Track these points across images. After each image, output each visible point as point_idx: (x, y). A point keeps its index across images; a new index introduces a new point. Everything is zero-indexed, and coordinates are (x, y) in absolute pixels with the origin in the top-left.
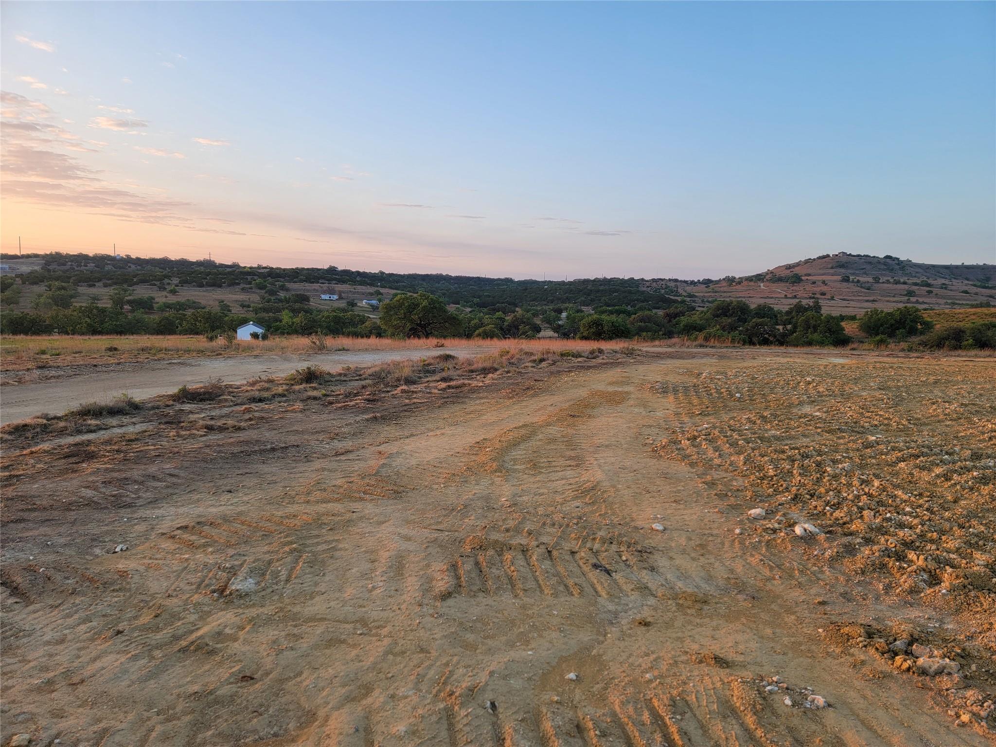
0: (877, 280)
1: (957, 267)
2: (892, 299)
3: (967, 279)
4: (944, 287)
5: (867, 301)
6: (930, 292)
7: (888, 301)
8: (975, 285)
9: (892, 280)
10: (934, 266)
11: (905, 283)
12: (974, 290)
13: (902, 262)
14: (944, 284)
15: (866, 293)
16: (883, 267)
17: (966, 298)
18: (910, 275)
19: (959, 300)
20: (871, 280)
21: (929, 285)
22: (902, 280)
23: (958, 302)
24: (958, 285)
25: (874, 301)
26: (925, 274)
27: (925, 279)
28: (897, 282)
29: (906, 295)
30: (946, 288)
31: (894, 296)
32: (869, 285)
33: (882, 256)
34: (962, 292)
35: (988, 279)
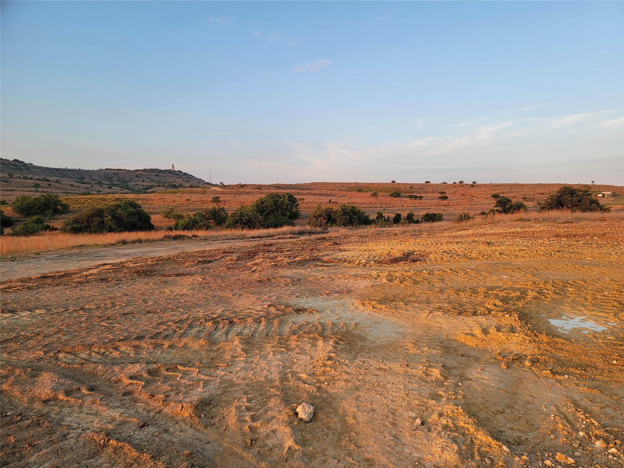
0: (11, 176)
1: (63, 170)
2: (25, 189)
3: (71, 178)
4: (57, 182)
5: (7, 190)
6: (50, 185)
7: (22, 191)
8: (76, 182)
9: (22, 177)
10: (48, 168)
11: (31, 179)
12: (76, 184)
13: (27, 164)
14: (57, 180)
15: (5, 185)
16: (13, 167)
17: (73, 189)
18: (33, 173)
19: (69, 190)
20: (6, 176)
21: (48, 181)
22: (29, 177)
23: (69, 191)
24: (66, 181)
25: (12, 190)
26: (44, 173)
27: (44, 176)
28: (26, 178)
29: (34, 187)
30: (59, 183)
31: (26, 187)
32: (6, 179)
33: (11, 159)
34: (70, 185)
35: (83, 178)
